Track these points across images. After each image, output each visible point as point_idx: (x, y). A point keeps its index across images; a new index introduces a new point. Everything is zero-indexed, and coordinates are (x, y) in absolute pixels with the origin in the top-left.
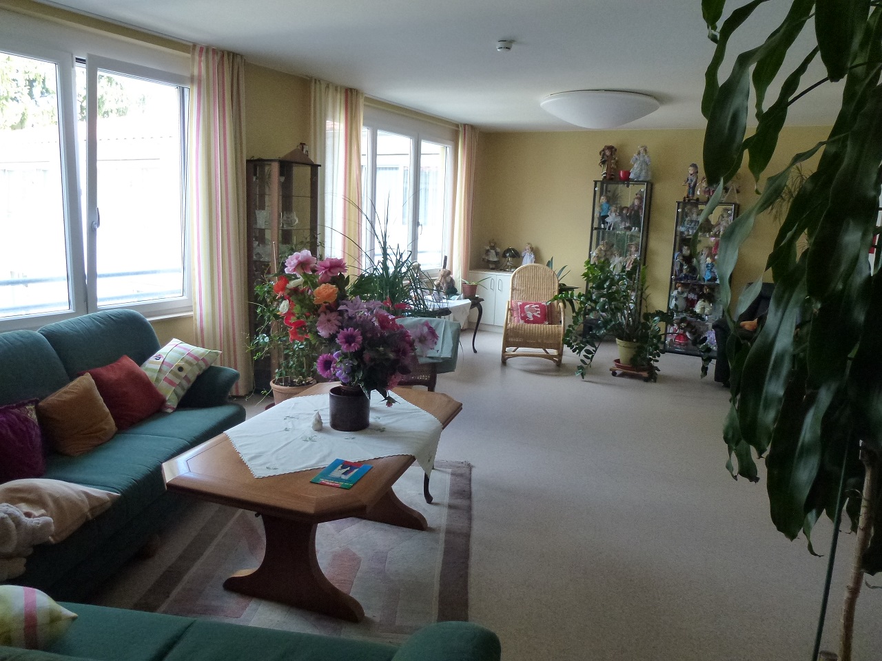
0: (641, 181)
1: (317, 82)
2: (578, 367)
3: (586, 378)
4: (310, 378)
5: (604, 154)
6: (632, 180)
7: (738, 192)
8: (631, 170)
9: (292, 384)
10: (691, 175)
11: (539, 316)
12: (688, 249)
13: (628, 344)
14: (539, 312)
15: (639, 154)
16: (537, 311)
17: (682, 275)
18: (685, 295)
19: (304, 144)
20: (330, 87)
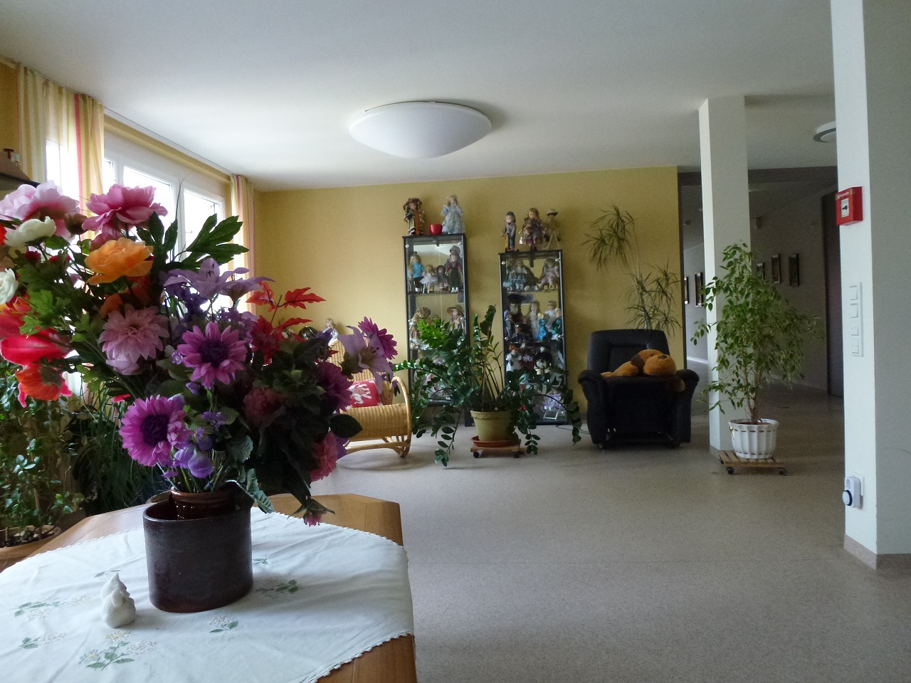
0: (456, 234)
1: (29, 73)
2: (436, 452)
3: (448, 466)
4: (47, 527)
5: (409, 208)
6: (446, 234)
7: (559, 240)
8: (444, 223)
9: (13, 542)
10: (509, 224)
11: (370, 397)
12: (515, 306)
13: (489, 415)
14: (369, 393)
15: (449, 204)
16: (366, 391)
17: (515, 335)
18: (520, 358)
19: (12, 150)
20: (50, 84)
